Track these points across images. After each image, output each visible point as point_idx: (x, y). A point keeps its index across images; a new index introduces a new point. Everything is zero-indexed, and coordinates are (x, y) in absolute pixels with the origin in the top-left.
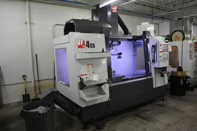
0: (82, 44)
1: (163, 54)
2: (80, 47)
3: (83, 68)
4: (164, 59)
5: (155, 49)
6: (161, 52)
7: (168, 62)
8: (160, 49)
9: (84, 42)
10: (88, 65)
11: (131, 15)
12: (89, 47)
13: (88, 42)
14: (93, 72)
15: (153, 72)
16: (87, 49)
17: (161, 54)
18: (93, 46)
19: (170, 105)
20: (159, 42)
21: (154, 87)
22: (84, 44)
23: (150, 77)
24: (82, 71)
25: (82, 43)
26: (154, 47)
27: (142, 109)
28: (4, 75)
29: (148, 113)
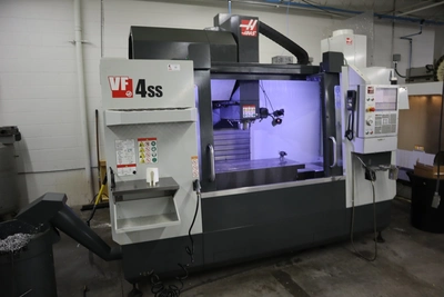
1: (377, 117)
2: (118, 94)
3: (125, 148)
4: (383, 130)
5: (354, 103)
6: (372, 110)
7: (396, 139)
8: (368, 102)
9: (130, 81)
10: (140, 140)
11: (332, 17)
13: (142, 82)
14: (154, 160)
15: (347, 163)
16: (137, 101)
17: (371, 117)
18: (157, 92)
19: (391, 258)
20: (364, 82)
21: (348, 205)
22: (129, 87)
23: (337, 178)
24: (123, 155)
25: (125, 84)
26: (353, 96)
27: (306, 260)
28: (30, 152)
29: (318, 274)
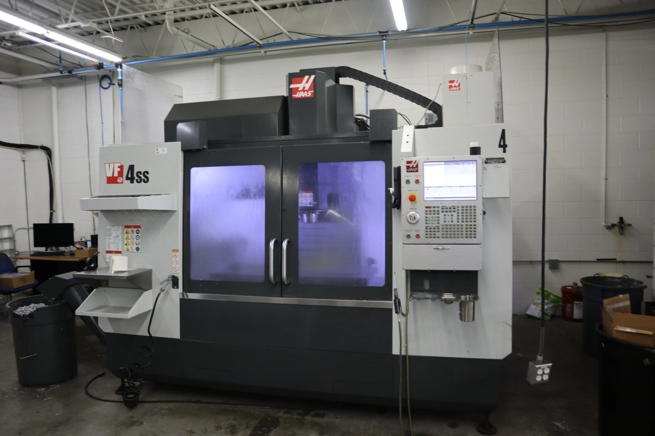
0: (116, 175)
1: (430, 211)
2: (112, 180)
3: (113, 235)
4: (443, 232)
8: (406, 184)
9: (121, 167)
10: (127, 227)
12: (132, 182)
13: (131, 168)
14: (138, 249)
18: (144, 177)
21: (395, 350)
22: (120, 174)
24: (111, 241)
25: (117, 170)
